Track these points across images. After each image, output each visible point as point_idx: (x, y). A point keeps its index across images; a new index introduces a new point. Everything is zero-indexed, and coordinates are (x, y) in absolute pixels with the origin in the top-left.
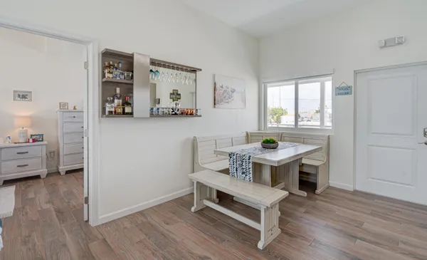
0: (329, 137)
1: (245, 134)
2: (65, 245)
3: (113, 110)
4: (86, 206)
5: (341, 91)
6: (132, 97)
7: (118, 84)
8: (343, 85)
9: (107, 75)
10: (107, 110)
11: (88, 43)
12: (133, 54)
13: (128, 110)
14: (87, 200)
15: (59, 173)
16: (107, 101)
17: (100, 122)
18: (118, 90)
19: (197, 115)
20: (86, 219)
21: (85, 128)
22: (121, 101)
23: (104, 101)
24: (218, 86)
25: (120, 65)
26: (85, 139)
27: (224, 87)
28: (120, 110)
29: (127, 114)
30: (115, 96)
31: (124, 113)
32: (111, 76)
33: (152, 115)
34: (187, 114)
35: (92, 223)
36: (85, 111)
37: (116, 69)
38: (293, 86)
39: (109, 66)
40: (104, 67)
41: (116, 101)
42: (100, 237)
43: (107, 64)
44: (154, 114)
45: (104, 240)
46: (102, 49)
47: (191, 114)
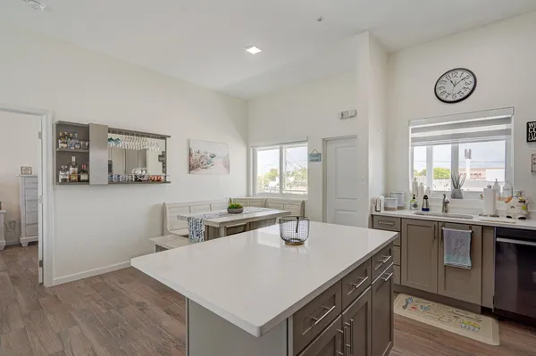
0: (303, 203)
1: (228, 200)
2: (16, 300)
3: (67, 177)
4: (40, 269)
5: (314, 158)
6: (88, 165)
7: (73, 153)
8: (315, 152)
9: (60, 145)
10: (61, 177)
11: (42, 115)
12: (88, 125)
13: (83, 177)
14: (41, 264)
15: (21, 245)
16: (61, 169)
17: (54, 189)
18: (74, 159)
19: (165, 182)
20: (40, 281)
21: (40, 194)
22: (76, 169)
23: (58, 169)
24: (193, 152)
25: (76, 135)
26: (40, 205)
27: (202, 152)
28: (74, 178)
29: (84, 181)
30: (70, 164)
31: (79, 180)
32: (65, 145)
33: (111, 182)
34: (153, 181)
35: (46, 284)
36: (40, 176)
37: (71, 138)
38: (278, 150)
39: (64, 136)
40: (58, 138)
41: (71, 169)
42: (52, 294)
43: (61, 134)
44: (114, 181)
45: (56, 296)
46: (57, 120)
47: (159, 181)
